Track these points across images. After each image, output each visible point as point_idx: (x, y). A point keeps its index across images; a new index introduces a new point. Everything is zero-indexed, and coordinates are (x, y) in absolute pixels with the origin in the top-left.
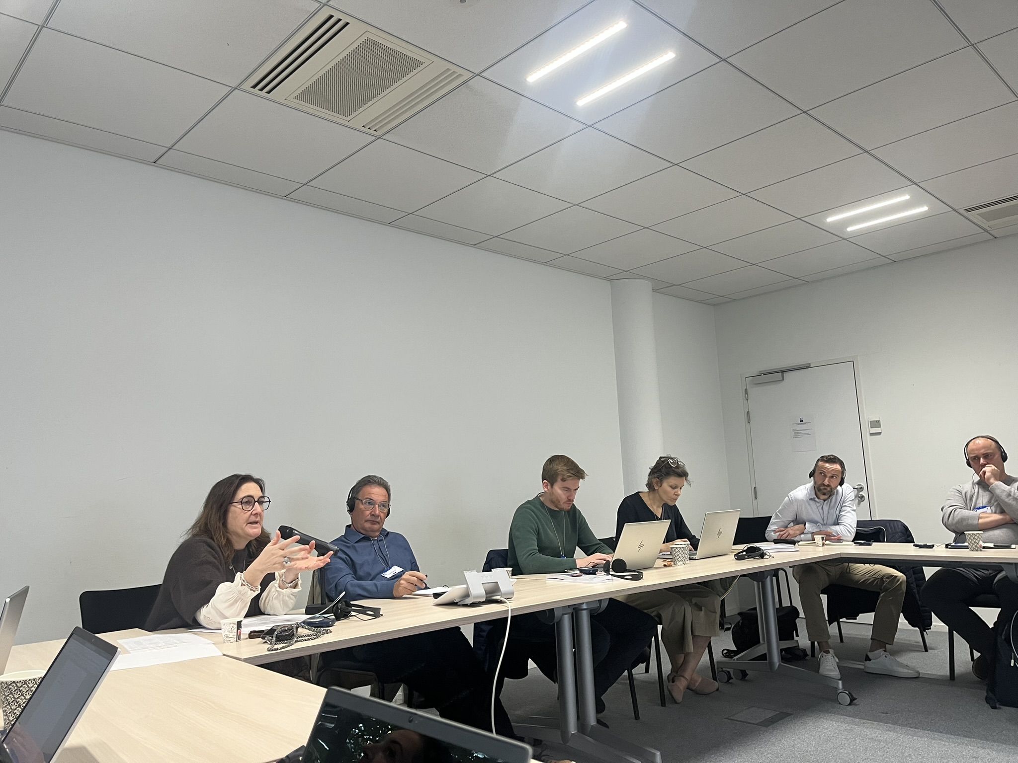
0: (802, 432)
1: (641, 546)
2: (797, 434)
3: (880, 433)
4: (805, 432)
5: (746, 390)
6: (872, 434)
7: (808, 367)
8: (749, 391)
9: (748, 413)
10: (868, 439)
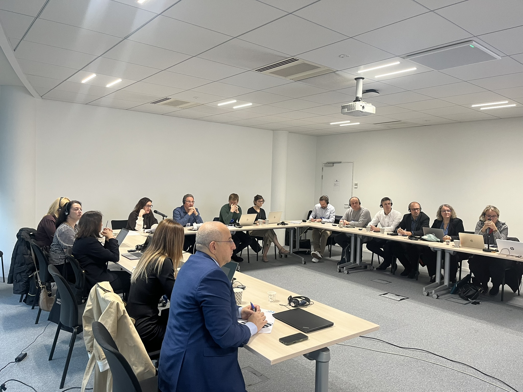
0: (336, 184)
1: (247, 220)
2: (335, 185)
3: (357, 188)
4: (337, 184)
5: (323, 168)
6: (355, 188)
7: (341, 163)
8: (323, 169)
9: (322, 176)
10: (354, 189)
